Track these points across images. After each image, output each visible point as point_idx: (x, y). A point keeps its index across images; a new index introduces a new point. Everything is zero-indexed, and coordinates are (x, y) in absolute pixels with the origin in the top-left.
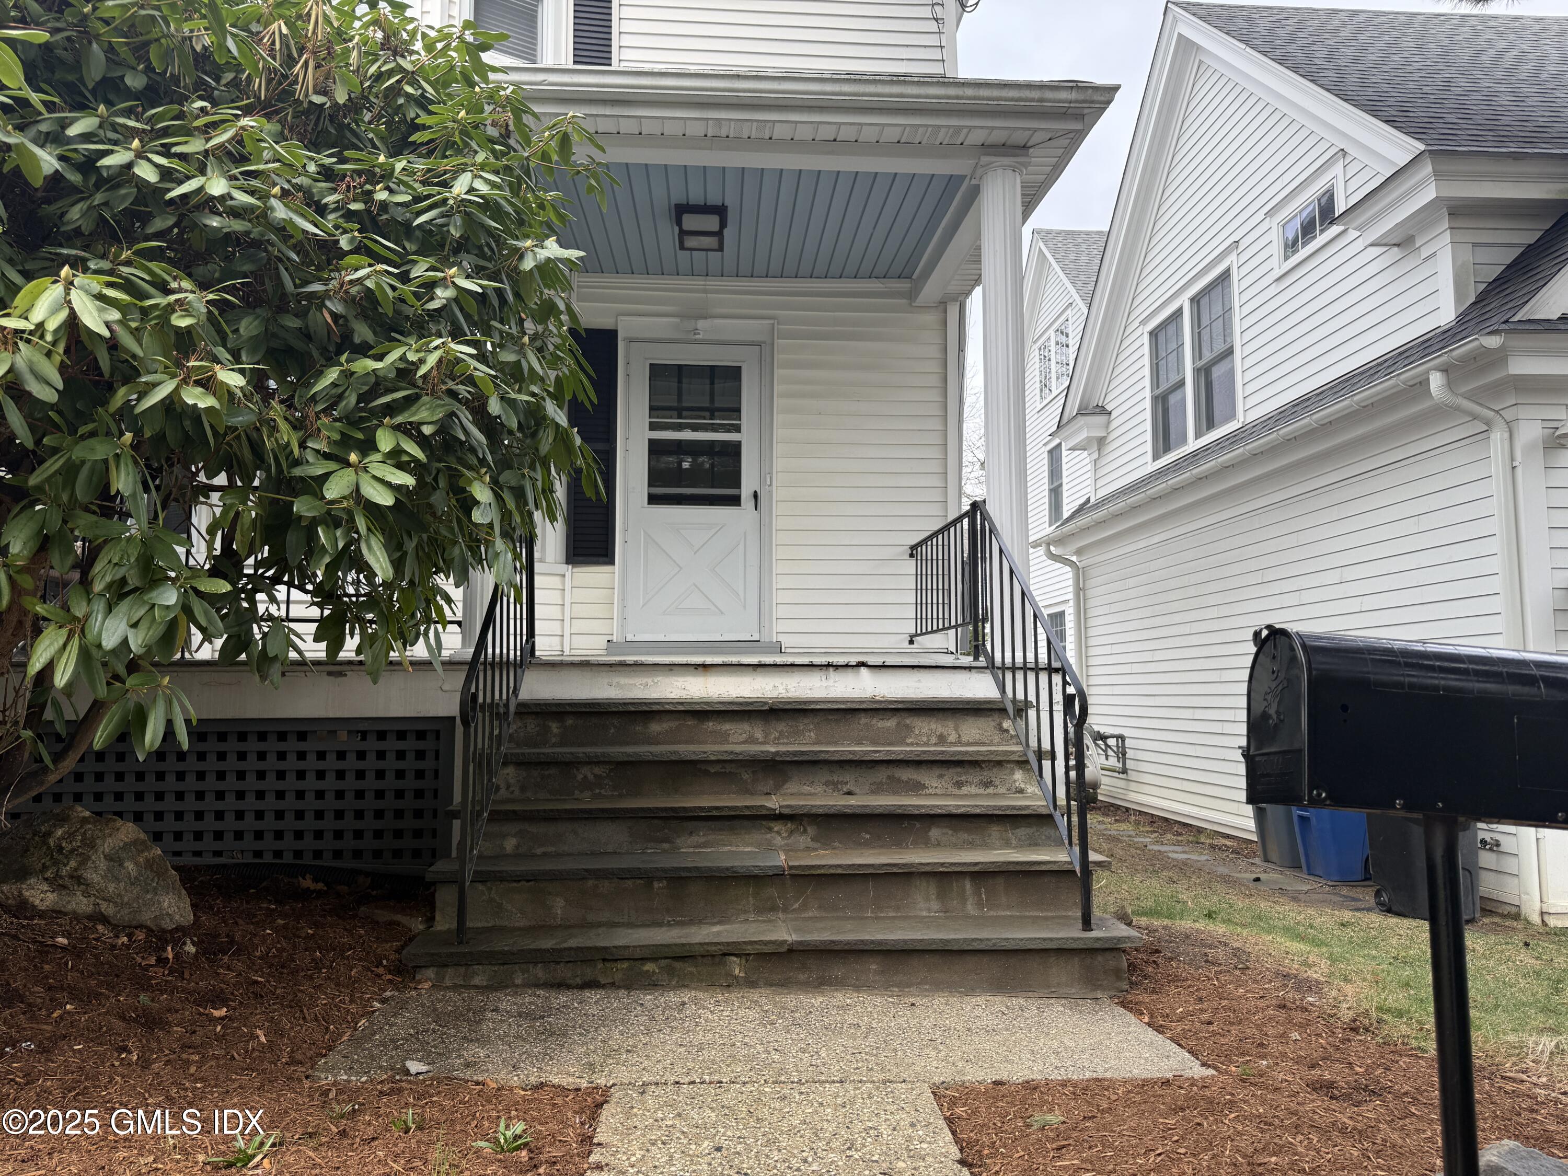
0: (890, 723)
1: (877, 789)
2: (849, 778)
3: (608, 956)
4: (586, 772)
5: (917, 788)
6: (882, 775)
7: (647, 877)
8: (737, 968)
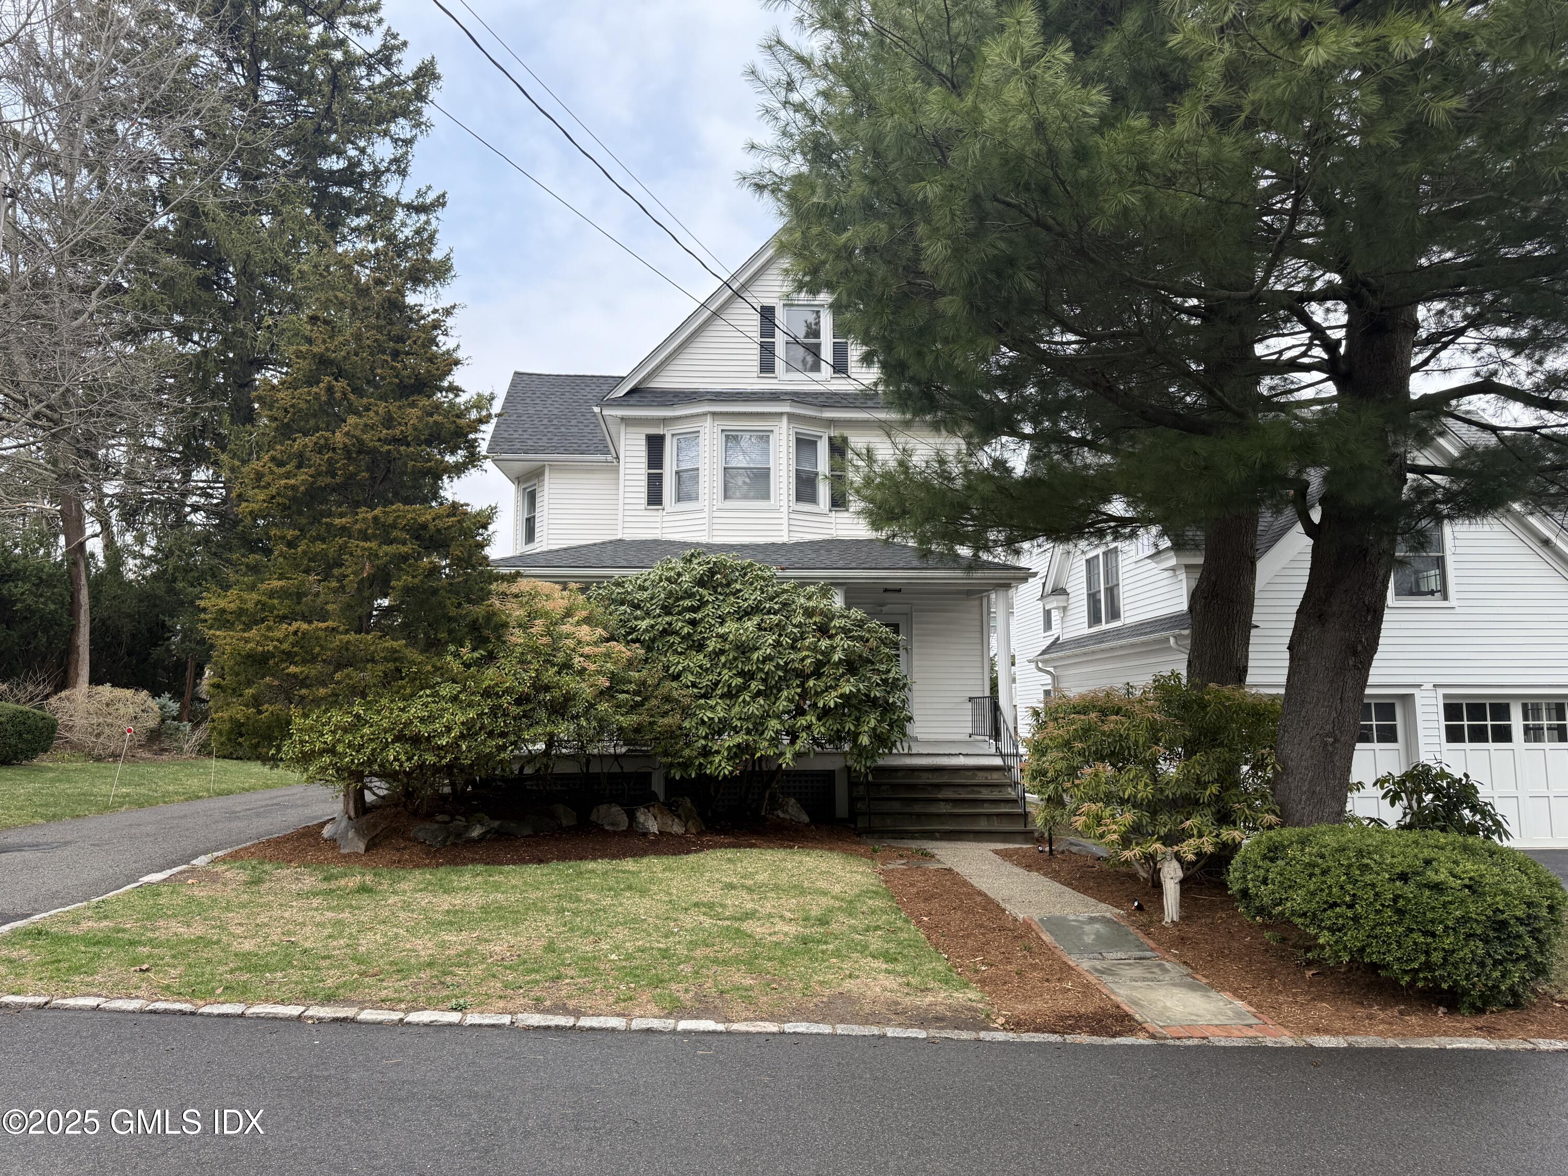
0: (970, 773)
1: (968, 793)
2: (960, 790)
3: (907, 832)
4: (884, 787)
5: (980, 793)
6: (969, 789)
7: (911, 814)
8: (937, 835)
